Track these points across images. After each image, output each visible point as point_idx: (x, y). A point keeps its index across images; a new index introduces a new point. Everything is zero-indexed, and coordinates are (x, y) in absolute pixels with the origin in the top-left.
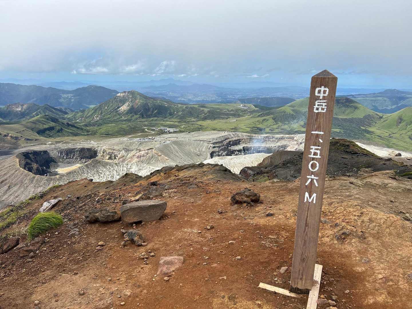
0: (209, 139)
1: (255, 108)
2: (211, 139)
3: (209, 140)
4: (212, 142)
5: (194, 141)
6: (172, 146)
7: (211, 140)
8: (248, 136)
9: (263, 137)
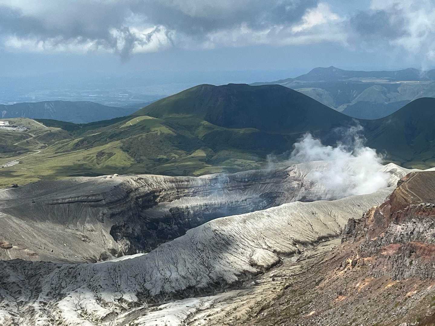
0: (93, 195)
1: (47, 128)
2: (99, 195)
3: (94, 198)
4: (104, 202)
5: (50, 206)
6: (14, 222)
7: (101, 197)
8: (170, 182)
9: (208, 182)
